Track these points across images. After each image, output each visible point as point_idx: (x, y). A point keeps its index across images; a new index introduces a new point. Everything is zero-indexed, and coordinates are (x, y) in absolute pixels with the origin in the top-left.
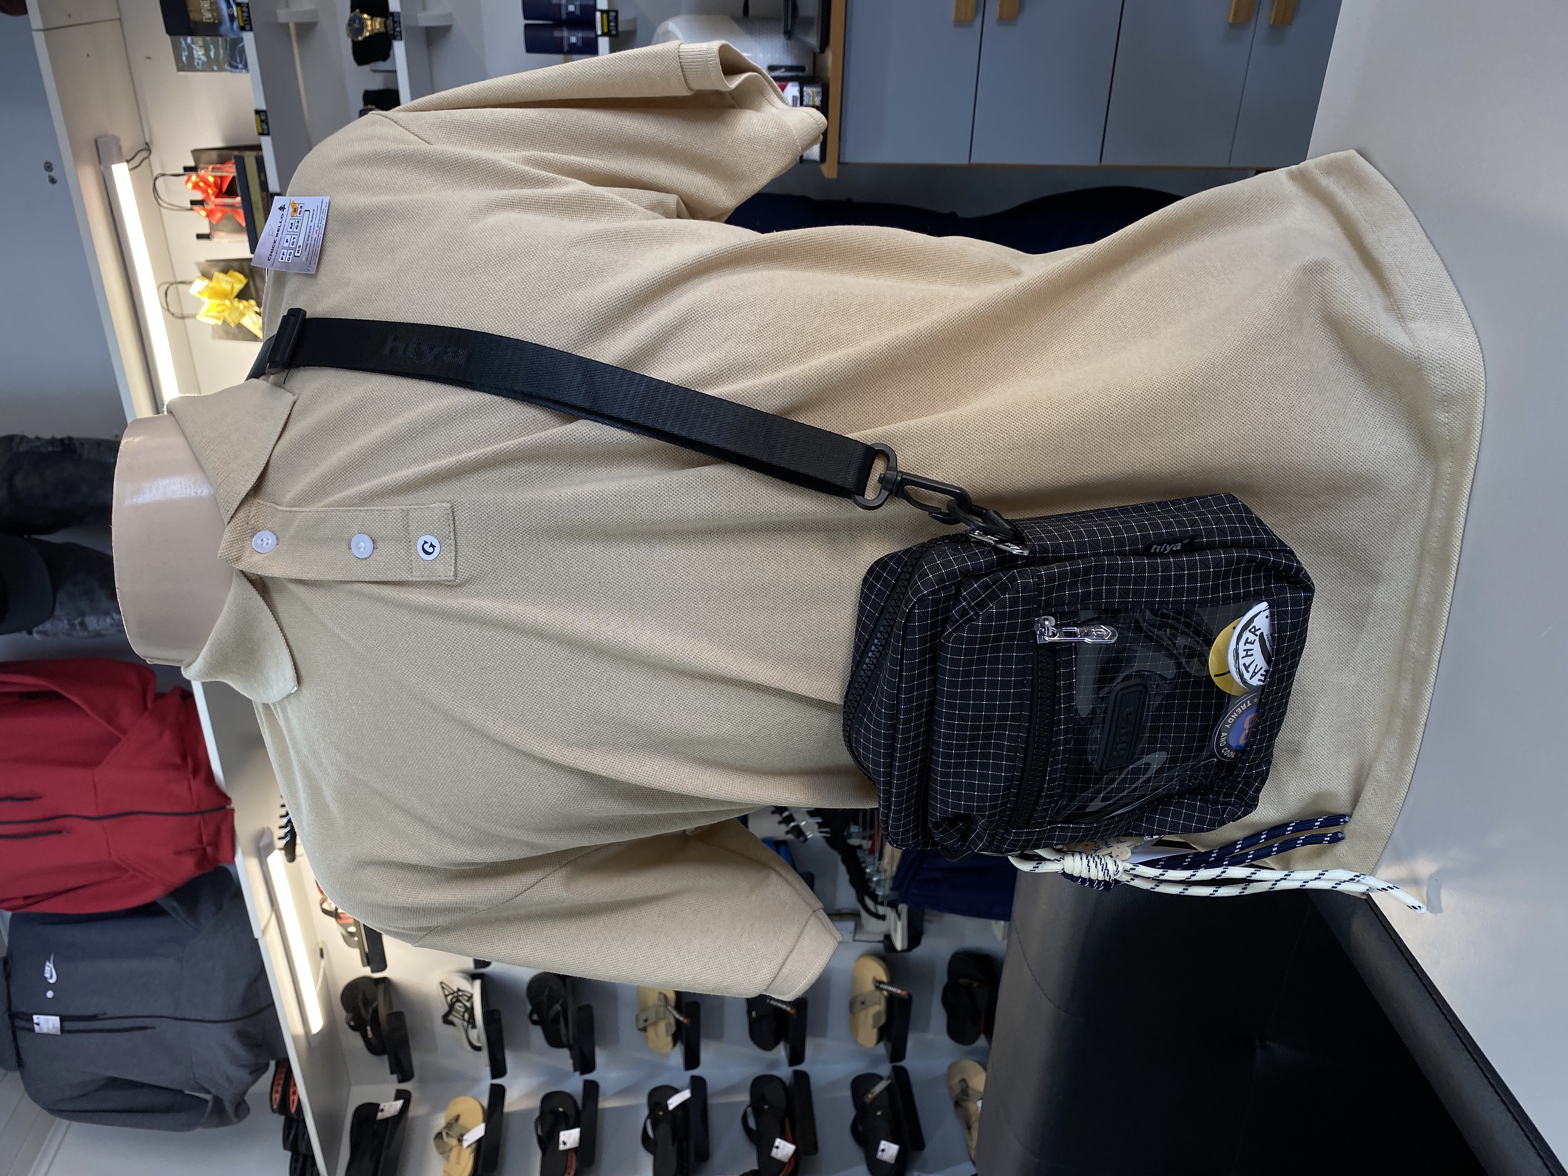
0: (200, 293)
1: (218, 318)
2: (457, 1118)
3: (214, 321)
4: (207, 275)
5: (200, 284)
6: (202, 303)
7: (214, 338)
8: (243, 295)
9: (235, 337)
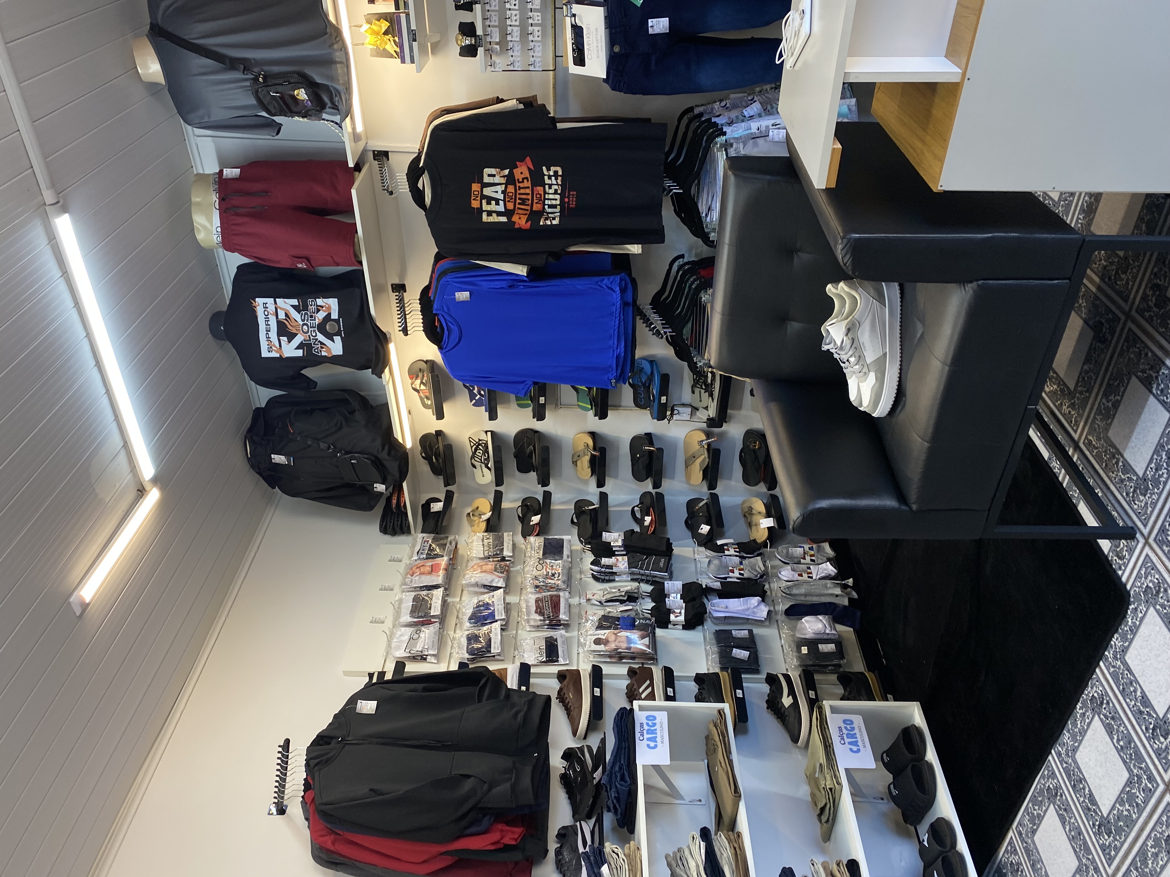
0: (366, 31)
1: (374, 45)
2: (477, 508)
3: (372, 47)
4: (369, 22)
5: (366, 26)
6: (367, 37)
7: (371, 56)
8: (386, 33)
9: (382, 56)
